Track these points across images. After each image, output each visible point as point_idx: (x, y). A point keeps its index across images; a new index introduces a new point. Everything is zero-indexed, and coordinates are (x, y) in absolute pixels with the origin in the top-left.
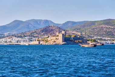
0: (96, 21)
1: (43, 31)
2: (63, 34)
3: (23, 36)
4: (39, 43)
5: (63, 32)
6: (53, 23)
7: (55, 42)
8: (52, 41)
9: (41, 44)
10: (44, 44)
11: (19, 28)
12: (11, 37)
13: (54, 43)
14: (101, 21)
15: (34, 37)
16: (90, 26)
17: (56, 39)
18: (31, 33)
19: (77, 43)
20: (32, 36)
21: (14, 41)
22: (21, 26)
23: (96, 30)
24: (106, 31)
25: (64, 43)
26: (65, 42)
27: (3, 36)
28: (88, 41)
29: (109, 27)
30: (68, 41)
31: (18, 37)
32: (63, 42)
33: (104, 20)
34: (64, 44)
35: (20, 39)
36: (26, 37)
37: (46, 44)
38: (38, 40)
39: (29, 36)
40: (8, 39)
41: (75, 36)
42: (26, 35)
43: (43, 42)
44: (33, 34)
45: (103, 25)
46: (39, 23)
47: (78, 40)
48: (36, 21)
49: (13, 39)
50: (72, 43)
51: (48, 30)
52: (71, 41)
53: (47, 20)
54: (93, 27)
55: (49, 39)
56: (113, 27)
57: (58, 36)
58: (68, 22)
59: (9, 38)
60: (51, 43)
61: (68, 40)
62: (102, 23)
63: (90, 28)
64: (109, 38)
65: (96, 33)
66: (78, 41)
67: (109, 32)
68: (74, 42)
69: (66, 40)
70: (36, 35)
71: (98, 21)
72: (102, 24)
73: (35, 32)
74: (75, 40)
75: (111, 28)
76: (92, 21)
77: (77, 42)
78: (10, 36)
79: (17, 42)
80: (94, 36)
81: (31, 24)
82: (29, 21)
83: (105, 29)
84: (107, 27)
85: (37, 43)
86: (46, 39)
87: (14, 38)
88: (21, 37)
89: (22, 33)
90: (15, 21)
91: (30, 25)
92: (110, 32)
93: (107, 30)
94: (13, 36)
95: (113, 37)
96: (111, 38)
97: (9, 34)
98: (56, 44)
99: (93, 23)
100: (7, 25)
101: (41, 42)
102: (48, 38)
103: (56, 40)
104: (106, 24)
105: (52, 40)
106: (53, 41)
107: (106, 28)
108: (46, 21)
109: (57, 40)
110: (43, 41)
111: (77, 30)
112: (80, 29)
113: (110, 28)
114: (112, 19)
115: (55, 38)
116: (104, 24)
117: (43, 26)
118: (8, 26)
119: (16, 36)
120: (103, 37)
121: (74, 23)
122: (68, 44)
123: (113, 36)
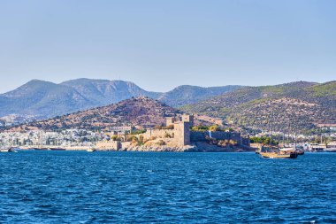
0: (262, 88)
1: (117, 113)
2: (186, 124)
3: (60, 125)
4: (119, 146)
5: (186, 118)
6: (140, 89)
7: (164, 144)
8: (155, 141)
9: (126, 150)
10: (134, 149)
12: (28, 130)
13: (162, 148)
14: (278, 86)
15: (93, 129)
16: (246, 101)
17: (168, 136)
18: (84, 119)
19: (223, 149)
20: (86, 126)
21: (38, 139)
22: (49, 97)
23: (264, 112)
24: (294, 115)
25: (188, 147)
26: (191, 144)
27: (1, 125)
28: (252, 142)
29: (301, 104)
30: (199, 143)
31: (47, 128)
32: (186, 144)
33: (285, 85)
34: (190, 150)
35: (53, 134)
36: (69, 127)
37: (140, 149)
38: (115, 139)
39: (78, 125)
40: (18, 134)
41: (218, 130)
42: (68, 123)
43: (129, 143)
44: (90, 122)
45: (285, 100)
46: (99, 89)
47: (226, 141)
48: (91, 85)
49: (35, 135)
50: (210, 147)
51: (131, 109)
52: (208, 141)
54: (257, 103)
55: (146, 135)
56: (313, 105)
57: (172, 128)
58: (183, 89)
59: (22, 132)
60: (154, 146)
61: (201, 141)
62: (280, 91)
63: (248, 106)
64: (302, 136)
65: (264, 122)
66: (227, 144)
67: (300, 118)
68: (216, 144)
69: (194, 138)
70: (98, 124)
71: (267, 87)
72: (281, 96)
73: (95, 115)
74: (218, 140)
75: (308, 109)
77: (224, 144)
78: (24, 126)
79: (48, 143)
80: (261, 129)
81: (78, 93)
82: (71, 82)
83: (289, 111)
84: (296, 103)
85: (112, 145)
86: (138, 136)
87: (36, 131)
88: (54, 128)
89: (58, 117)
90: (33, 83)
91: (75, 96)
92: (304, 118)
93: (297, 113)
94: (32, 125)
95: (314, 133)
96: (307, 134)
97: (17, 119)
98: (166, 151)
99: (256, 92)
100: (9, 93)
101: (125, 145)
102: (143, 132)
103: (165, 140)
104: (294, 96)
105: (154, 138)
106: (158, 140)
107: (294, 106)
108: (121, 85)
109: (169, 139)
110: (130, 140)
111: (213, 110)
112: (219, 108)
113: (303, 107)
115: (162, 133)
116: (288, 96)
117: (113, 100)
118: (11, 96)
119: (39, 126)
120: (285, 132)
121: (199, 91)
122: (199, 151)
123: (312, 130)
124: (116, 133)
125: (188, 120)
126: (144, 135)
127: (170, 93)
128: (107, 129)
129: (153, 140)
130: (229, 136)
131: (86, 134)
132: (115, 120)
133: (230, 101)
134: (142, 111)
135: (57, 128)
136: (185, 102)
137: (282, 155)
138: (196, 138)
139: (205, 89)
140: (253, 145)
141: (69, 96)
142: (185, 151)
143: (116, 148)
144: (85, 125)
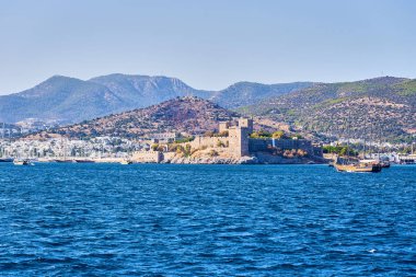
1: (158, 116)
2: (244, 130)
3: (88, 131)
4: (161, 157)
5: (243, 123)
7: (216, 154)
8: (205, 151)
9: (169, 162)
10: (179, 161)
11: (67, 103)
12: (49, 137)
13: (214, 160)
14: (358, 83)
15: (128, 136)
16: (319, 101)
17: (221, 144)
18: (118, 124)
19: (290, 161)
20: (121, 133)
21: (62, 149)
22: (75, 97)
23: (341, 115)
24: (378, 118)
25: (247, 158)
26: (250, 155)
27: (15, 131)
28: (326, 151)
29: (388, 104)
30: (260, 153)
31: (72, 135)
32: (243, 154)
33: (367, 81)
34: (249, 162)
35: (80, 143)
36: (99, 135)
37: (186, 161)
38: (155, 149)
39: (111, 131)
40: (37, 142)
41: (284, 137)
42: (98, 129)
43: (173, 153)
44: (125, 127)
45: (367, 100)
46: (137, 87)
47: (294, 151)
48: (126, 82)
49: (57, 144)
50: (274, 158)
51: (176, 112)
52: (271, 151)
53: (164, 78)
54: (333, 103)
55: (195, 144)
56: (402, 105)
57: (226, 135)
58: (240, 86)
59: (41, 140)
60: (203, 157)
61: (262, 150)
62: (361, 89)
63: (321, 108)
64: (389, 145)
65: (341, 127)
66: (294, 154)
67: (386, 122)
68: (281, 155)
69: (254, 148)
70: (135, 130)
72: (361, 95)
73: (131, 119)
74: (283, 150)
75: (396, 110)
76: (327, 85)
77: (291, 155)
78: (44, 134)
79: (74, 154)
80: (337, 136)
81: (110, 92)
82: (102, 78)
83: (372, 113)
84: (380, 104)
85: (153, 156)
86: (184, 145)
87: (58, 139)
88: (81, 135)
89: (85, 122)
91: (106, 95)
92: (391, 122)
93: (382, 116)
94: (54, 132)
95: (403, 141)
96: (395, 142)
97: (35, 124)
98: (219, 163)
99: (331, 90)
100: (25, 92)
101: (168, 156)
102: (190, 140)
103: (218, 150)
104: (377, 95)
105: (204, 148)
106: (208, 150)
107: (378, 107)
108: (164, 82)
109: (223, 149)
110: (174, 150)
111: (277, 113)
112: (285, 111)
113: (390, 108)
114: (395, 76)
115: (214, 140)
116: (371, 94)
117: (154, 100)
118: (28, 96)
119: (63, 133)
120: (367, 139)
121: (260, 89)
122: (260, 163)
123: (401, 136)
124: (156, 141)
125: (246, 125)
126: (192, 143)
127: (225, 92)
128: (146, 136)
129: (203, 149)
130: (297, 145)
131: (120, 142)
132: (156, 125)
133: (299, 101)
134: (190, 114)
135: (85, 135)
136: (243, 102)
137: (362, 169)
138: (256, 147)
139: (268, 87)
140: (327, 156)
141: (100, 97)
142: (243, 163)
143: (157, 160)
144: (119, 132)
